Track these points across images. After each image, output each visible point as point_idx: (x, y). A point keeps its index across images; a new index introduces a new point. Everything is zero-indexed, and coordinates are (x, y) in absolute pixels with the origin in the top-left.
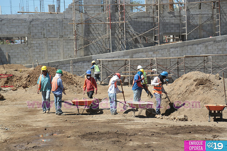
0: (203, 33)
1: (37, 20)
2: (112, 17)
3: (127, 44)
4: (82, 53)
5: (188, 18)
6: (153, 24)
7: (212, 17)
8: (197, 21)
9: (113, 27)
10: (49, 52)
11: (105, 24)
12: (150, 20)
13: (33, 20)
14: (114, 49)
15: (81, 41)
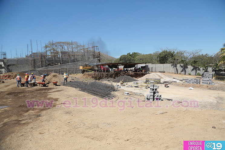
0: (66, 62)
1: (19, 60)
2: (41, 58)
3: (46, 65)
4: (33, 68)
5: (62, 59)
6: (53, 60)
7: (68, 59)
8: (64, 59)
9: (42, 61)
10: (24, 68)
11: (39, 61)
12: (51, 59)
13: (18, 60)
14: (42, 67)
15: (33, 65)
